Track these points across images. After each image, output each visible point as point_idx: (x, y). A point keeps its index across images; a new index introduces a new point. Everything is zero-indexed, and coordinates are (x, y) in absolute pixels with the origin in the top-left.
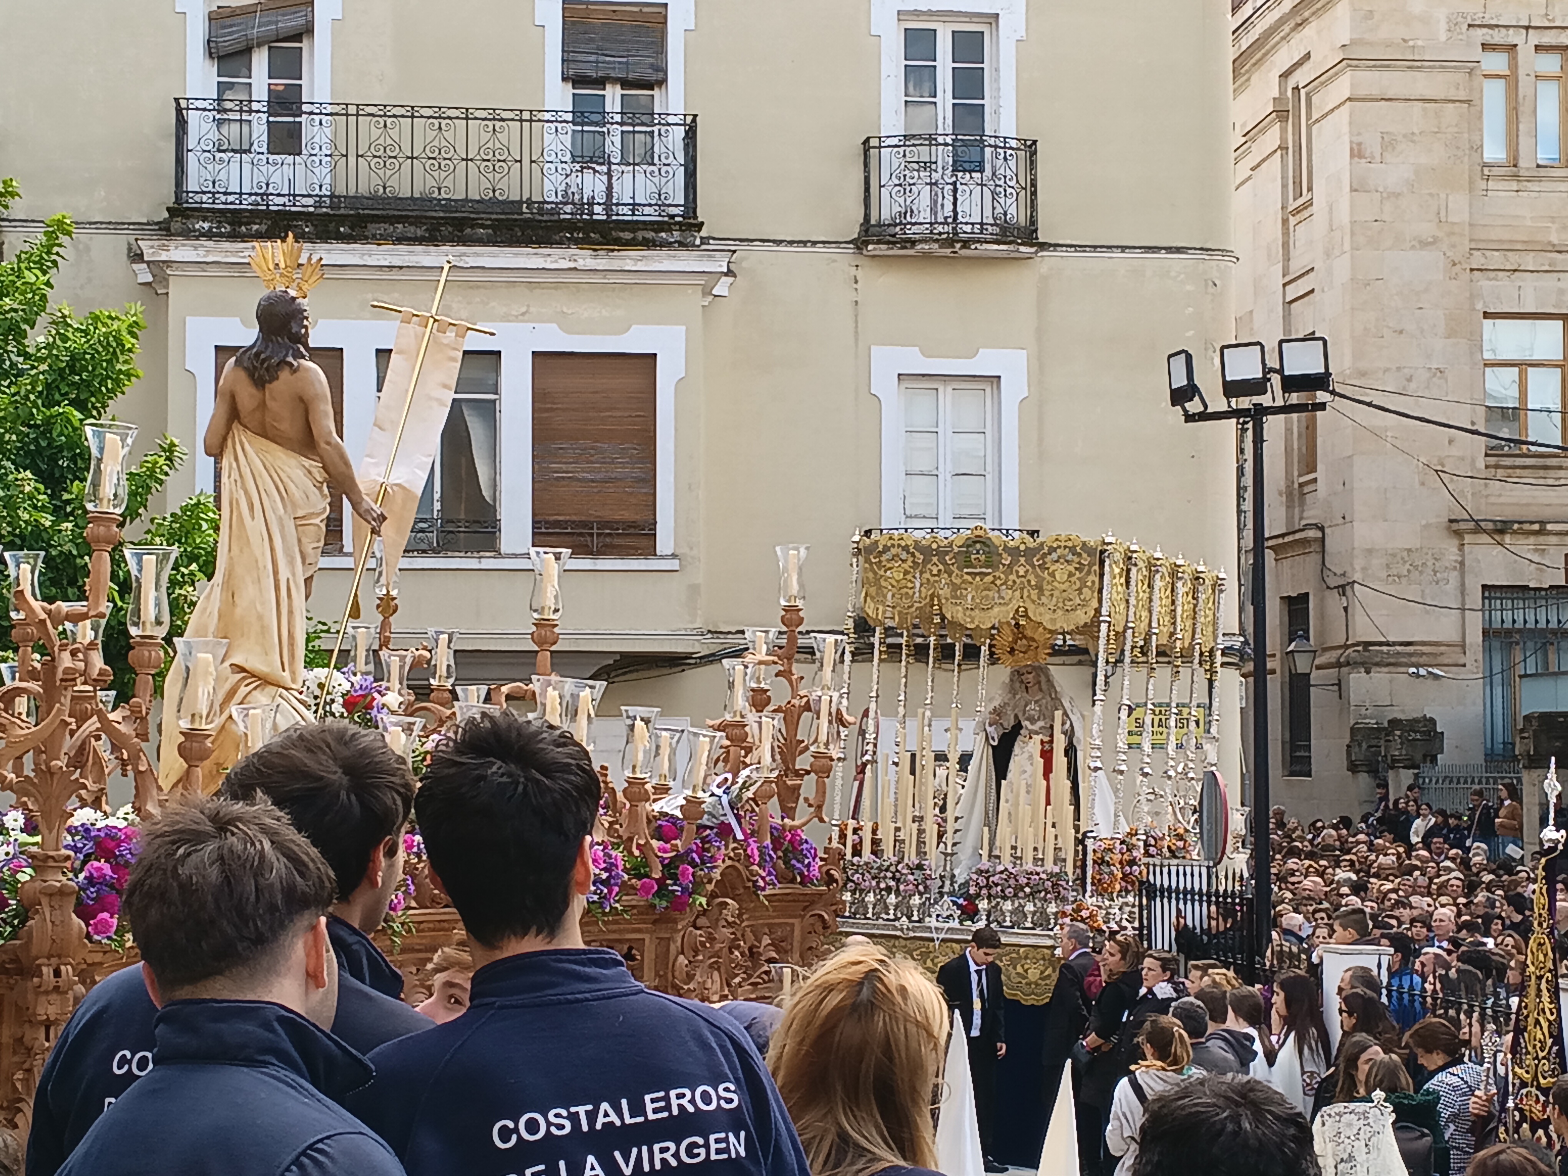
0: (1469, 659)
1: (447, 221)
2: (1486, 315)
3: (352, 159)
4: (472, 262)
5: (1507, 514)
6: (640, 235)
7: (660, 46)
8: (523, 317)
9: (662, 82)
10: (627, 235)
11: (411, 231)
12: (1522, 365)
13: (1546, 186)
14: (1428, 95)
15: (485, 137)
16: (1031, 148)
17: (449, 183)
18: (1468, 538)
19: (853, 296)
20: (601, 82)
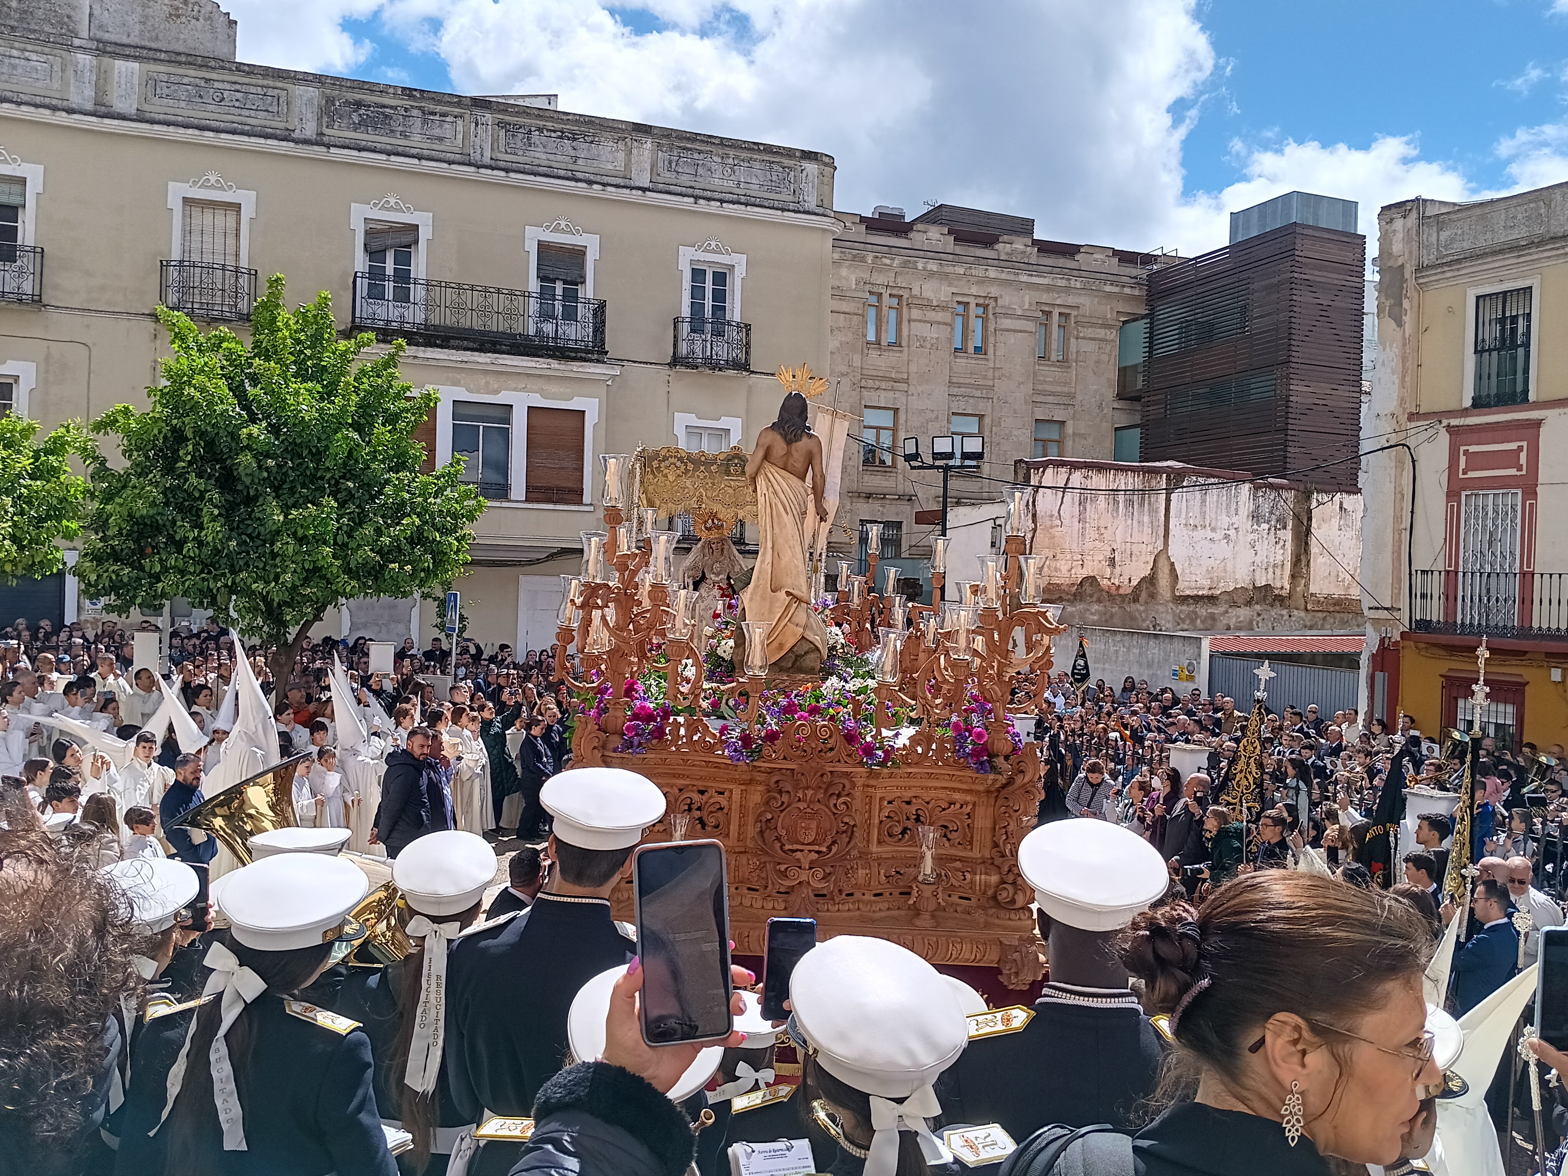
0: (853, 550)
1: (489, 342)
2: (866, 407)
3: (443, 308)
4: (501, 362)
5: (871, 490)
6: (579, 355)
7: (582, 266)
8: (523, 390)
9: (583, 282)
10: (573, 355)
11: (471, 345)
12: (878, 428)
13: (891, 354)
14: (847, 310)
15: (507, 302)
16: (748, 327)
17: (489, 323)
18: (854, 500)
19: (667, 389)
20: (554, 281)
